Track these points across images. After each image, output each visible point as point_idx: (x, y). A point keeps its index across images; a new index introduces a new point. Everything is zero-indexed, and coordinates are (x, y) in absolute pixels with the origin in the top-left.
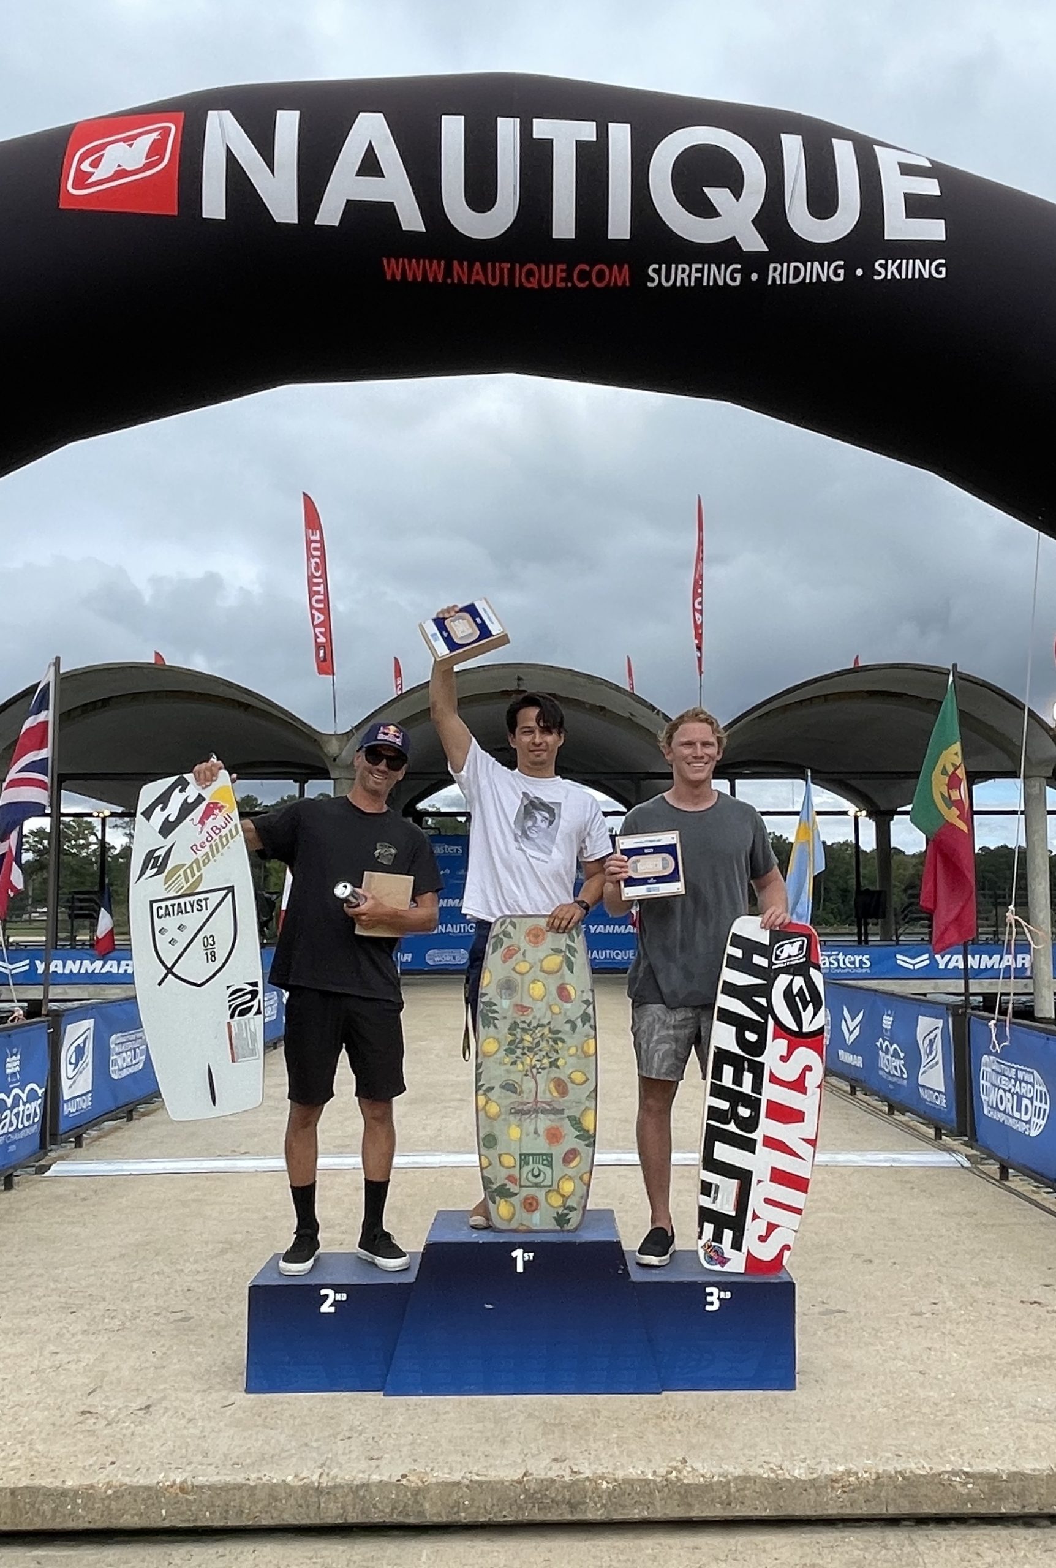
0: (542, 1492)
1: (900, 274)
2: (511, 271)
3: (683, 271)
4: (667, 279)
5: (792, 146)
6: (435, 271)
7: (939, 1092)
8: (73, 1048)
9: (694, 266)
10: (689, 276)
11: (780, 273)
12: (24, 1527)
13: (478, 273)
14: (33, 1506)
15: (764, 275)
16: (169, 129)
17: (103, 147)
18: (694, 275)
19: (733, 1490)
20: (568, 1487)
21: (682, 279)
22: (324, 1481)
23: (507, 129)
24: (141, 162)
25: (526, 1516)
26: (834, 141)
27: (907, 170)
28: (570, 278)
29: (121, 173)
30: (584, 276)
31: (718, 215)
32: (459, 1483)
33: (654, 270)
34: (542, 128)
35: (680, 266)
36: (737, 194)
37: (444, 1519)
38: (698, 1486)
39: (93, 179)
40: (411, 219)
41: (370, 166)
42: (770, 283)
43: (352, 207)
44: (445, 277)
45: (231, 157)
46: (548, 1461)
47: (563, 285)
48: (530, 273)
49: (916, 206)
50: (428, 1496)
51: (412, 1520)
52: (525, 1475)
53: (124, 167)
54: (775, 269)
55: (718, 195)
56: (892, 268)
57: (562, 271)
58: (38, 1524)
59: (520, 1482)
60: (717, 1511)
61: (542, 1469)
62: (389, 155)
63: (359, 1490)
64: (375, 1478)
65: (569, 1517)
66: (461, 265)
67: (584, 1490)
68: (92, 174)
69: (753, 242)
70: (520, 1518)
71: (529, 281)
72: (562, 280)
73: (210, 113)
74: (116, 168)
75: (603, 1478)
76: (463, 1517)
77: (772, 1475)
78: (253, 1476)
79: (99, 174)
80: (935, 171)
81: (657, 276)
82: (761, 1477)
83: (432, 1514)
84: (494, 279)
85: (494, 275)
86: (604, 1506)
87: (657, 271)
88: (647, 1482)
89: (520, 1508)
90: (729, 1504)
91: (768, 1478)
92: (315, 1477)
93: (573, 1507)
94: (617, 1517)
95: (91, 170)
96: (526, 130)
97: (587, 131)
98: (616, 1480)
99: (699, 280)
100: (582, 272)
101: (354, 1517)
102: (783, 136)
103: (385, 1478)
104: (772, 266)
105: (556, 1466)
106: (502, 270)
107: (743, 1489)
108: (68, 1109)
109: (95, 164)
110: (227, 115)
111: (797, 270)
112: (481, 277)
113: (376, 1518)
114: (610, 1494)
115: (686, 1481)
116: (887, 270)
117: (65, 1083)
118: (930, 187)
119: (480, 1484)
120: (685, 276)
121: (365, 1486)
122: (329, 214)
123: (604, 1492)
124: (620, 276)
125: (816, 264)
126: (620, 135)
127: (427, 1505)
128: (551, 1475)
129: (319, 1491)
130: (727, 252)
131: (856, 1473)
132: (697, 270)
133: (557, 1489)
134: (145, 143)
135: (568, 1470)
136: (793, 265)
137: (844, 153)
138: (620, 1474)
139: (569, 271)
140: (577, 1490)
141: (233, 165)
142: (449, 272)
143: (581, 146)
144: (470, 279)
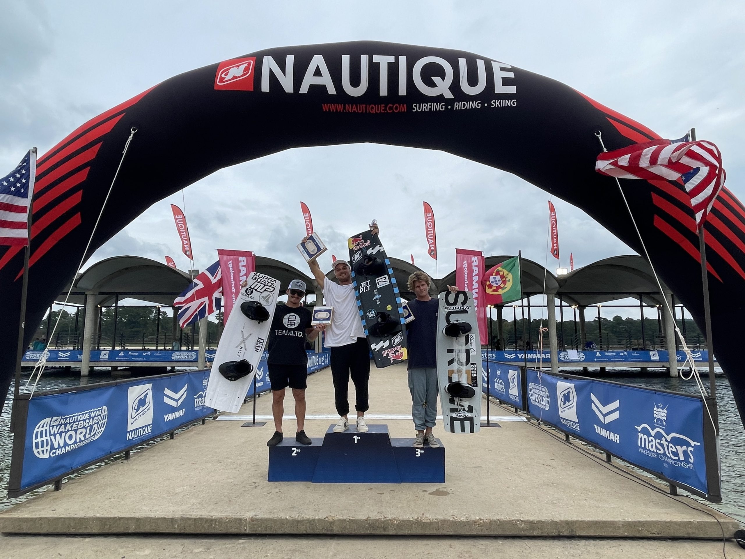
0: (374, 523)
1: (500, 105)
2: (366, 108)
3: (425, 106)
4: (419, 109)
5: (462, 62)
6: (340, 108)
9: (428, 104)
10: (427, 107)
11: (458, 106)
12: (198, 532)
13: (354, 108)
14: (201, 524)
15: (453, 107)
16: (251, 62)
17: (229, 69)
18: (429, 107)
19: (440, 525)
20: (383, 522)
21: (425, 109)
22: (300, 519)
23: (364, 60)
24: (241, 73)
25: (368, 532)
26: (477, 60)
27: (503, 69)
28: (385, 109)
29: (235, 77)
30: (391, 108)
31: (436, 86)
32: (345, 520)
33: (415, 106)
34: (376, 58)
35: (424, 104)
36: (443, 79)
37: (340, 532)
38: (427, 523)
39: (225, 80)
40: (332, 90)
41: (318, 73)
42: (455, 109)
43: (312, 87)
44: (343, 110)
45: (271, 71)
46: (376, 513)
47: (384, 112)
48: (372, 108)
49: (506, 82)
50: (335, 525)
51: (329, 533)
52: (368, 518)
53: (236, 75)
54: (457, 104)
55: (436, 80)
56: (497, 103)
57: (383, 107)
58: (203, 531)
59: (366, 520)
60: (435, 532)
61: (374, 515)
62: (324, 69)
63: (312, 522)
64: (317, 517)
65: (383, 533)
66: (349, 106)
67: (388, 524)
68: (225, 78)
69: (449, 95)
70: (366, 533)
71: (371, 111)
72: (383, 110)
73: (264, 57)
74: (233, 76)
75: (395, 519)
76: (347, 532)
77: (454, 520)
78: (276, 516)
79: (227, 78)
80: (513, 70)
81: (416, 108)
82: (449, 520)
83: (336, 531)
84: (360, 110)
85: (360, 109)
86: (395, 529)
87: (416, 106)
88: (410, 521)
89: (366, 529)
90: (439, 530)
91: (452, 521)
92: (297, 517)
93: (385, 530)
94: (400, 533)
95: (225, 77)
96: (371, 59)
97: (391, 59)
98: (399, 520)
99: (430, 109)
100: (390, 107)
101: (309, 531)
102: (459, 59)
103: (320, 518)
104: (455, 103)
105: (379, 514)
106: (363, 107)
107: (444, 524)
109: (226, 75)
110: (270, 57)
111: (464, 104)
112: (356, 110)
113: (317, 532)
114: (397, 525)
115: (423, 521)
116: (495, 104)
118: (511, 75)
119: (352, 520)
120: (425, 107)
121: (314, 520)
122: (304, 89)
123: (395, 524)
124: (403, 108)
125: (471, 102)
126: (403, 60)
127: (334, 528)
128: (377, 518)
129: (298, 522)
130: (440, 99)
131: (483, 520)
132: (430, 105)
133: (379, 523)
134: (243, 67)
135: (383, 517)
136: (463, 103)
137: (481, 65)
138: (401, 518)
139: (386, 107)
140: (386, 524)
141: (272, 74)
142: (344, 108)
143: (389, 64)
144: (352, 110)
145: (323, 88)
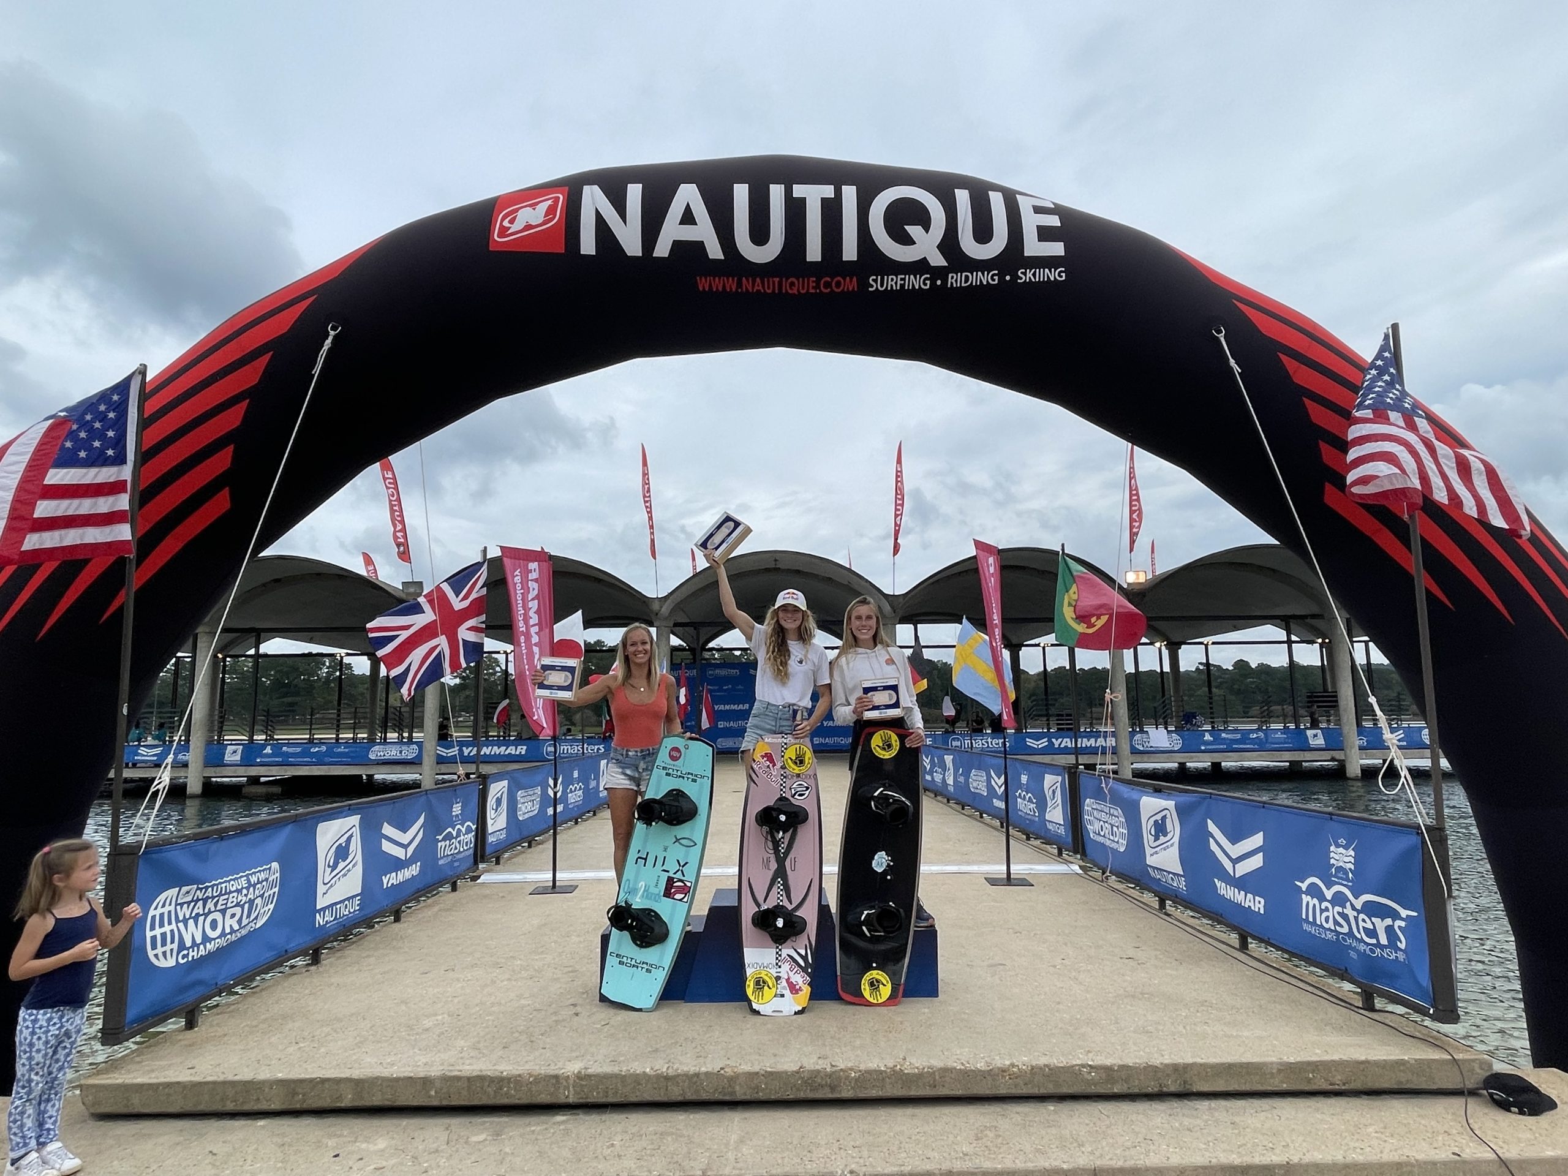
0: (812, 1078)
1: (1035, 278)
2: (780, 283)
3: (892, 280)
4: (882, 286)
5: (962, 197)
6: (731, 284)
7: (1060, 825)
8: (494, 799)
9: (899, 277)
10: (896, 283)
11: (956, 280)
12: (476, 1102)
13: (758, 285)
14: (482, 1088)
15: (945, 281)
16: (559, 198)
17: (517, 210)
18: (899, 282)
19: (937, 1077)
20: (830, 1075)
21: (892, 286)
22: (671, 1072)
23: (776, 192)
24: (541, 219)
25: (802, 1095)
26: (990, 192)
27: (1038, 210)
28: (818, 287)
29: (529, 227)
30: (827, 285)
31: (914, 243)
32: (758, 1073)
33: (873, 280)
34: (798, 191)
35: (890, 277)
36: (927, 229)
37: (748, 1097)
38: (914, 1075)
39: (509, 232)
40: (715, 251)
41: (688, 218)
42: (949, 286)
43: (677, 245)
44: (737, 290)
45: (598, 215)
46: (816, 1058)
47: (813, 291)
48: (792, 284)
49: (1045, 234)
50: (738, 1083)
51: (727, 1098)
52: (801, 1068)
53: (530, 223)
54: (952, 278)
55: (914, 231)
56: (1029, 275)
57: (813, 282)
58: (485, 1101)
59: (797, 1072)
60: (928, 1092)
61: (812, 1063)
62: (700, 211)
63: (694, 1078)
64: (703, 1069)
65: (830, 1096)
66: (748, 280)
67: (840, 1078)
68: (509, 228)
69: (938, 260)
70: (798, 1096)
71: (791, 289)
72: (813, 288)
73: (585, 187)
74: (525, 224)
75: (851, 1069)
76: (761, 1096)
77: (963, 1067)
78: (624, 1069)
79: (514, 228)
80: (1057, 210)
81: (875, 284)
82: (955, 1068)
83: (740, 1094)
84: (769, 288)
85: (770, 286)
86: (852, 1088)
87: (875, 281)
88: (881, 1072)
89: (798, 1090)
90: (935, 1087)
91: (960, 1069)
92: (664, 1070)
93: (833, 1089)
94: (862, 1095)
95: (509, 225)
96: (788, 192)
97: (828, 191)
98: (860, 1071)
99: (902, 286)
100: (826, 282)
101: (690, 1096)
102: (956, 190)
103: (710, 1070)
104: (950, 275)
105: (820, 1062)
106: (774, 283)
107: (944, 1077)
108: (491, 839)
109: (512, 222)
110: (596, 188)
111: (967, 277)
112: (761, 288)
113: (704, 1096)
114: (857, 1080)
115: (906, 1071)
116: (1027, 276)
117: (489, 822)
118: (1054, 221)
119: (771, 1073)
120: (893, 283)
121: (697, 1075)
122: (662, 249)
123: (853, 1078)
124: (851, 284)
125: (980, 273)
126: (849, 193)
127: (737, 1088)
128: (818, 1067)
129: (667, 1078)
130: (920, 266)
131: (1018, 1066)
132: (901, 279)
133: (822, 1078)
134: (543, 207)
135: (829, 1065)
136: (964, 274)
137: (997, 201)
138: (862, 1067)
139: (818, 282)
140: (835, 1078)
141: (601, 222)
142: (739, 284)
143: (825, 201)
144: (753, 289)
145: (699, 246)
